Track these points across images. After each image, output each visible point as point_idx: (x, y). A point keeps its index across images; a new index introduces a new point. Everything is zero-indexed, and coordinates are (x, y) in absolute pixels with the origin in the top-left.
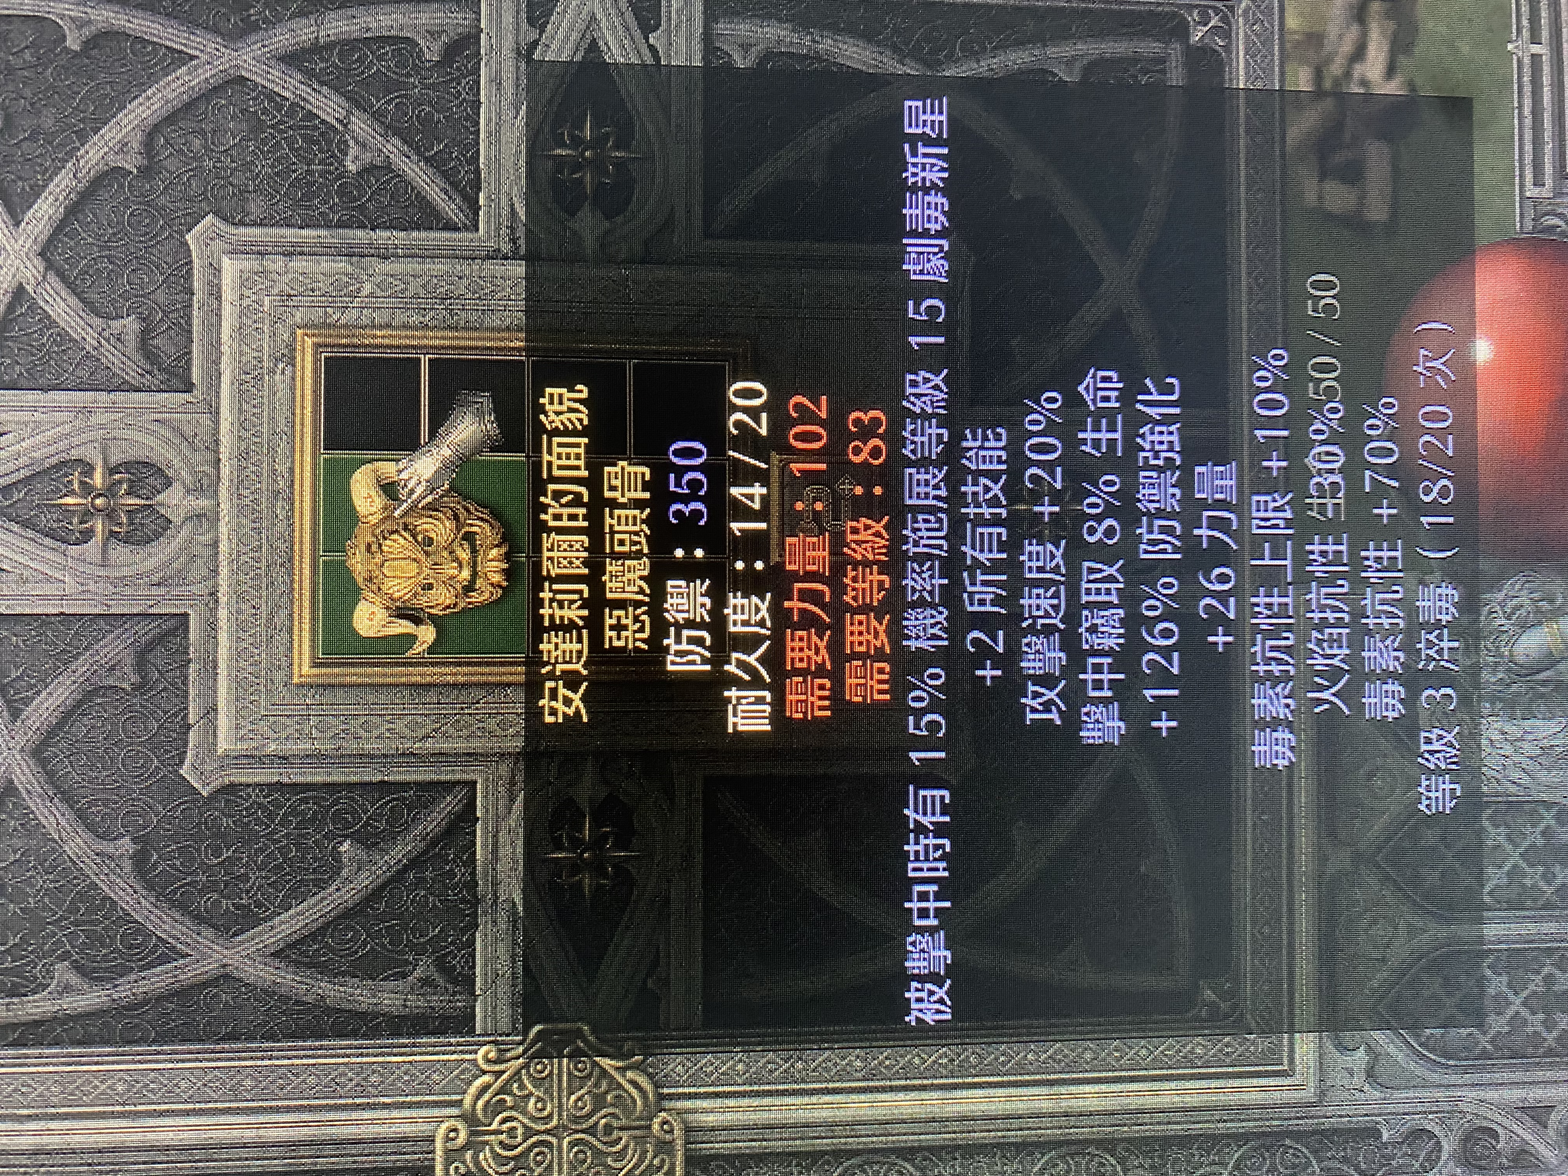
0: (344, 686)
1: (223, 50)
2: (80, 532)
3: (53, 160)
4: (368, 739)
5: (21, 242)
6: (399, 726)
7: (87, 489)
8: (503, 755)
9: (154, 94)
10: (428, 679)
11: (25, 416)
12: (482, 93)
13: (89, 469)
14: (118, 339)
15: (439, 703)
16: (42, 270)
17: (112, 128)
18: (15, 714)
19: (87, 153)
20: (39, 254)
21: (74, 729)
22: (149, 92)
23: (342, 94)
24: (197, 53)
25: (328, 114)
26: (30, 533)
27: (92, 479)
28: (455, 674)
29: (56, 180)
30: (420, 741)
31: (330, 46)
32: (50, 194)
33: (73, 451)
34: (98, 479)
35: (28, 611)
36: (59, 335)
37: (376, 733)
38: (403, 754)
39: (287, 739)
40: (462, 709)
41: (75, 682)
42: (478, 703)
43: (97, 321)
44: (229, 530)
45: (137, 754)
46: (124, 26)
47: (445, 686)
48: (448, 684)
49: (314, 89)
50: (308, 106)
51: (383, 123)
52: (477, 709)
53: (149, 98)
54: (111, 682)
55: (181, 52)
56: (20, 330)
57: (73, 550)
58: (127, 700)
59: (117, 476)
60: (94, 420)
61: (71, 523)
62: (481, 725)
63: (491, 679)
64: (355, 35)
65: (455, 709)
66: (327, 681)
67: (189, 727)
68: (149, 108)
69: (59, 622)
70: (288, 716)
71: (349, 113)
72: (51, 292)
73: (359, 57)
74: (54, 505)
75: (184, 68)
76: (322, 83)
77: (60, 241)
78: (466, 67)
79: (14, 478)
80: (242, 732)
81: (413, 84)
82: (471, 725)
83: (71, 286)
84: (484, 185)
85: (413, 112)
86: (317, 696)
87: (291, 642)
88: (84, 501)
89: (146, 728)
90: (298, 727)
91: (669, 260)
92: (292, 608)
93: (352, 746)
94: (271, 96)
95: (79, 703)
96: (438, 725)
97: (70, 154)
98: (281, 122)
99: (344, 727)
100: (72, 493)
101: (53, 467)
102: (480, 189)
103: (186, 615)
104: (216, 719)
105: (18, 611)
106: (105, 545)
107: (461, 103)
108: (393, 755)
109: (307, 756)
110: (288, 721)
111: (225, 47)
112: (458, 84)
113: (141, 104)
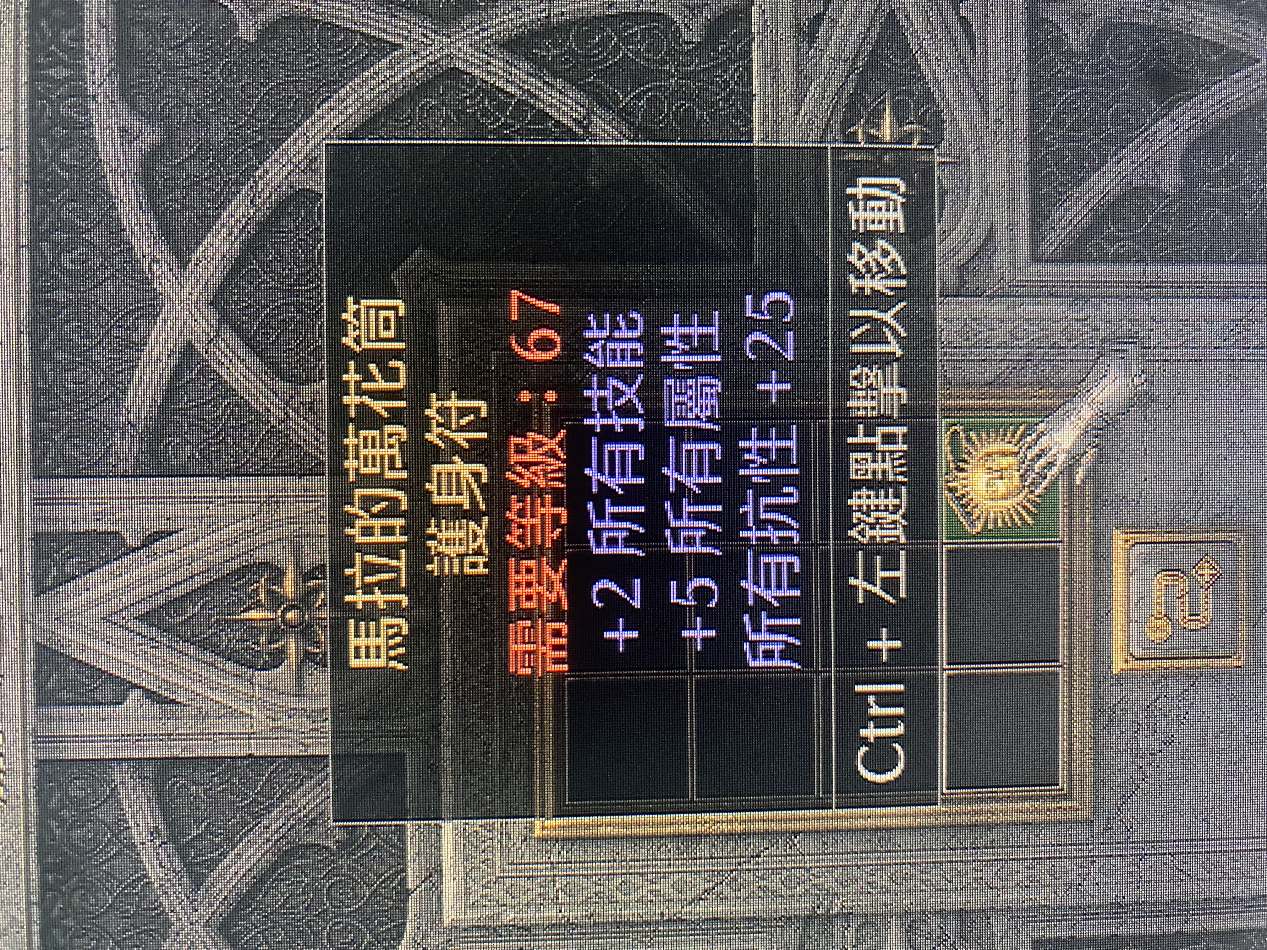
0: (595, 839)
1: (432, 36)
2: (269, 654)
3: (226, 183)
4: (626, 903)
5: (188, 289)
6: (664, 886)
7: (275, 600)
8: (790, 918)
9: (348, 94)
10: (699, 827)
11: (198, 509)
12: (755, 82)
13: (278, 575)
14: (310, 409)
15: (711, 858)
16: (214, 323)
17: (297, 139)
18: (197, 881)
19: (267, 172)
20: (211, 304)
21: (268, 899)
22: (342, 92)
23: (581, 88)
24: (400, 41)
25: (564, 113)
26: (208, 656)
27: (281, 587)
28: (731, 822)
29: (230, 208)
30: (690, 904)
31: (564, 28)
32: (223, 226)
33: (257, 554)
34: (289, 588)
35: (208, 753)
36: (237, 405)
37: (635, 896)
38: (669, 920)
39: (528, 905)
40: (739, 864)
41: (268, 840)
42: (759, 856)
43: (283, 387)
44: (453, 647)
45: (346, 927)
46: (310, 10)
47: (718, 836)
48: (722, 834)
49: (546, 83)
50: (540, 105)
51: (632, 124)
52: (757, 863)
53: (343, 101)
54: (311, 840)
55: (380, 40)
56: (189, 401)
57: (260, 677)
58: (333, 861)
59: (312, 583)
60: (283, 512)
61: (257, 643)
62: (763, 883)
63: (774, 826)
64: (594, 13)
65: (731, 864)
66: (575, 833)
67: (408, 893)
68: (341, 113)
69: (248, 766)
70: (529, 878)
71: (590, 112)
72: (227, 351)
73: (601, 40)
74: (236, 621)
75: (385, 61)
76: (555, 75)
77: (237, 285)
78: (733, 51)
79: (187, 588)
80: (472, 899)
81: (668, 72)
82: (751, 883)
83: (250, 344)
84: (759, 201)
85: (670, 109)
86: (564, 853)
87: (532, 784)
88: (272, 615)
89: (356, 895)
90: (541, 890)
91: (989, 292)
92: (531, 742)
93: (606, 913)
94: (492, 92)
95: (273, 867)
96: (711, 884)
97: (247, 174)
98: (505, 126)
99: (598, 889)
100: (258, 605)
101: (235, 572)
102: (754, 207)
103: (402, 755)
104: (441, 883)
105: (198, 753)
106: (299, 668)
107: (729, 95)
108: (657, 923)
109: (553, 925)
110: (528, 884)
111: (435, 32)
112: (725, 72)
113: (332, 109)
